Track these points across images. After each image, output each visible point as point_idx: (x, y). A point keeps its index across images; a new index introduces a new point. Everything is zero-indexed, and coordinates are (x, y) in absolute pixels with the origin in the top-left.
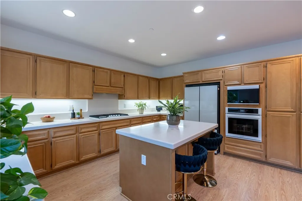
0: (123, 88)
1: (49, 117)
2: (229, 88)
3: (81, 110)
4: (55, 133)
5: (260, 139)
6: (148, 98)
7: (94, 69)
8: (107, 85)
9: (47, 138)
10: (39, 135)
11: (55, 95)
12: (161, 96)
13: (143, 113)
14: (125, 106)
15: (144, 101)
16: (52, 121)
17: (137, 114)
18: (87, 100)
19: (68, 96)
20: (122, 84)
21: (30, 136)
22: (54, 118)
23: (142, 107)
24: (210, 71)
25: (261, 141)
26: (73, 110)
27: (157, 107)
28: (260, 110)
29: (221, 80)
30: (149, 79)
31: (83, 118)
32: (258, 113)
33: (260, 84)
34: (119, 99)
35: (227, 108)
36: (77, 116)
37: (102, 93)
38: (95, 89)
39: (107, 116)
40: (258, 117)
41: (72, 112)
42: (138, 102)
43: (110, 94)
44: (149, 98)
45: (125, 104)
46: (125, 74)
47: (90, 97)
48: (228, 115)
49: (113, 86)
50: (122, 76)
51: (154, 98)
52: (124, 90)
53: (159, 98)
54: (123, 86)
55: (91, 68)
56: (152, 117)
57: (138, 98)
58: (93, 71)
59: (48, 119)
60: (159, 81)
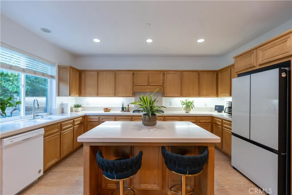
1: (107, 109)
3: (128, 105)
6: (197, 95)
7: (134, 73)
8: (145, 85)
9: (98, 121)
12: (219, 93)
13: (189, 113)
14: (170, 104)
15: (190, 99)
16: (109, 111)
17: (183, 112)
21: (90, 119)
22: (110, 109)
23: (188, 106)
26: (123, 105)
27: (216, 106)
31: (129, 111)
34: (163, 97)
36: (124, 110)
38: (135, 89)
41: (122, 106)
42: (184, 99)
44: (199, 95)
45: (171, 101)
47: (131, 95)
49: (152, 85)
50: (162, 73)
51: (207, 95)
52: (164, 87)
53: (217, 95)
54: (162, 84)
55: (132, 72)
56: (198, 117)
57: (182, 95)
58: (133, 74)
59: (106, 110)
60: (217, 74)
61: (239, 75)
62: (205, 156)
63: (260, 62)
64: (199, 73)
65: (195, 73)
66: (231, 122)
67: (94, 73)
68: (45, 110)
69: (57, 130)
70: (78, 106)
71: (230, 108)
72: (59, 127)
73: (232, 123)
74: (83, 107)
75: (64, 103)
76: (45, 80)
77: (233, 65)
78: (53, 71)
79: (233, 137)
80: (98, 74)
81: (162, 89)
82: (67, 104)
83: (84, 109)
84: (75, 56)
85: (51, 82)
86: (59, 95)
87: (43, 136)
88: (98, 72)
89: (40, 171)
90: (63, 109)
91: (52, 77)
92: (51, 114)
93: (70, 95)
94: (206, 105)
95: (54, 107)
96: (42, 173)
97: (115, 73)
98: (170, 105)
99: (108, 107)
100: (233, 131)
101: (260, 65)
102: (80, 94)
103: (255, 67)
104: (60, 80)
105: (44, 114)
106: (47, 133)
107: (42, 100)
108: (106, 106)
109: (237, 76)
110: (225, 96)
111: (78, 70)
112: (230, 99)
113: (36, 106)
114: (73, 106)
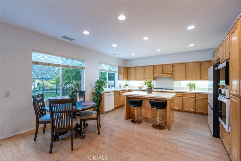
1: (140, 87)
6: (199, 79)
8: (161, 73)
13: (192, 91)
15: (194, 82)
19: (144, 79)
20: (172, 71)
29: (220, 58)
32: (226, 96)
34: (173, 80)
35: (219, 89)
38: (154, 76)
39: (158, 89)
40: (226, 101)
42: (188, 82)
44: (201, 79)
45: (180, 83)
49: (165, 73)
50: (172, 66)
54: (172, 73)
55: (153, 66)
56: (196, 94)
57: (186, 79)
64: (201, 63)
68: (114, 87)
69: (118, 94)
70: (126, 85)
72: (119, 93)
74: (129, 86)
75: (121, 83)
76: (114, 73)
78: (116, 69)
80: (135, 69)
81: (172, 75)
82: (122, 84)
83: (130, 87)
84: (125, 61)
85: (116, 74)
86: (119, 80)
87: (114, 95)
88: (136, 68)
89: (113, 107)
90: (120, 86)
91: (116, 72)
92: (116, 88)
93: (123, 80)
95: (117, 85)
96: (113, 108)
97: (144, 67)
98: (179, 86)
102: (127, 79)
104: (119, 73)
105: (114, 88)
106: (115, 94)
107: (113, 82)
111: (126, 67)
113: (112, 84)
114: (124, 85)
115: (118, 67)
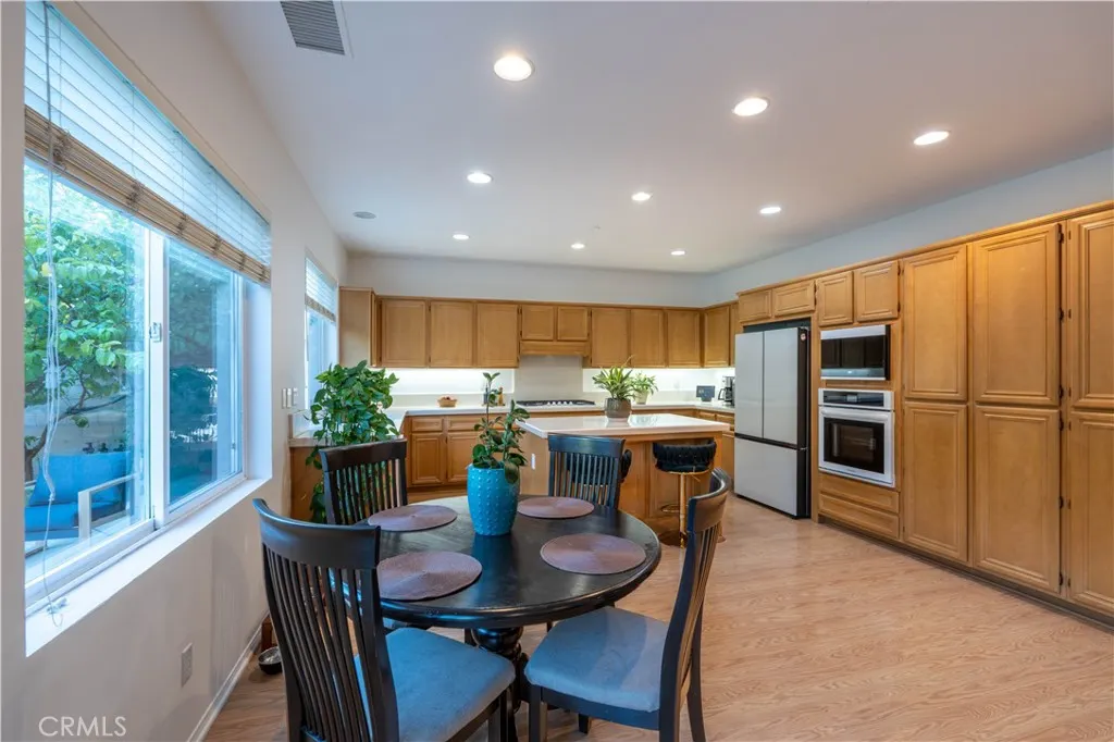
0: (588, 341)
1: (448, 399)
2: (826, 335)
3: (500, 389)
4: (452, 423)
5: (887, 478)
6: (662, 364)
7: (521, 308)
8: (549, 338)
9: (440, 429)
10: (431, 423)
11: (455, 363)
13: (646, 403)
15: (647, 373)
16: (453, 406)
18: (513, 370)
19: (474, 363)
20: (586, 332)
21: (418, 424)
22: (455, 401)
23: (645, 388)
24: (790, 286)
25: (893, 486)
26: (487, 390)
27: (699, 388)
28: (888, 396)
29: (813, 311)
30: (665, 312)
31: (504, 405)
32: (882, 405)
33: (889, 323)
34: (583, 368)
35: (821, 391)
37: (544, 356)
38: (522, 348)
40: (885, 417)
41: (484, 392)
43: (563, 358)
44: (666, 362)
46: (591, 310)
47: (513, 364)
48: (824, 411)
49: (563, 338)
50: (586, 313)
51: (683, 364)
52: (591, 346)
53: (702, 363)
54: (585, 338)
55: (515, 307)
57: (629, 364)
58: (520, 312)
59: (448, 401)
60: (701, 315)
61: (748, 329)
62: (710, 448)
63: (777, 312)
64: (665, 313)
65: (656, 314)
66: (733, 415)
67: (417, 305)
71: (730, 390)
73: (736, 417)
77: (736, 303)
78: (333, 302)
79: (737, 440)
80: (429, 308)
81: (587, 349)
88: (430, 304)
91: (333, 317)
94: (677, 387)
97: (475, 306)
99: (453, 395)
100: (737, 431)
101: (777, 317)
102: (379, 358)
103: (769, 318)
104: (345, 324)
108: (447, 393)
109: (742, 329)
110: (719, 365)
112: (731, 372)
115: (337, 289)
